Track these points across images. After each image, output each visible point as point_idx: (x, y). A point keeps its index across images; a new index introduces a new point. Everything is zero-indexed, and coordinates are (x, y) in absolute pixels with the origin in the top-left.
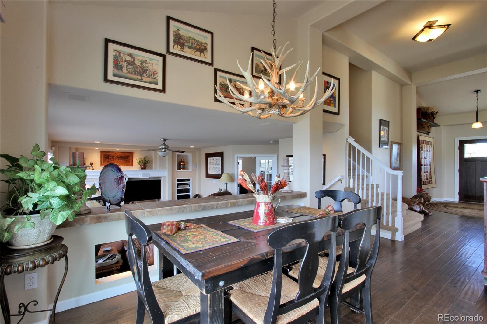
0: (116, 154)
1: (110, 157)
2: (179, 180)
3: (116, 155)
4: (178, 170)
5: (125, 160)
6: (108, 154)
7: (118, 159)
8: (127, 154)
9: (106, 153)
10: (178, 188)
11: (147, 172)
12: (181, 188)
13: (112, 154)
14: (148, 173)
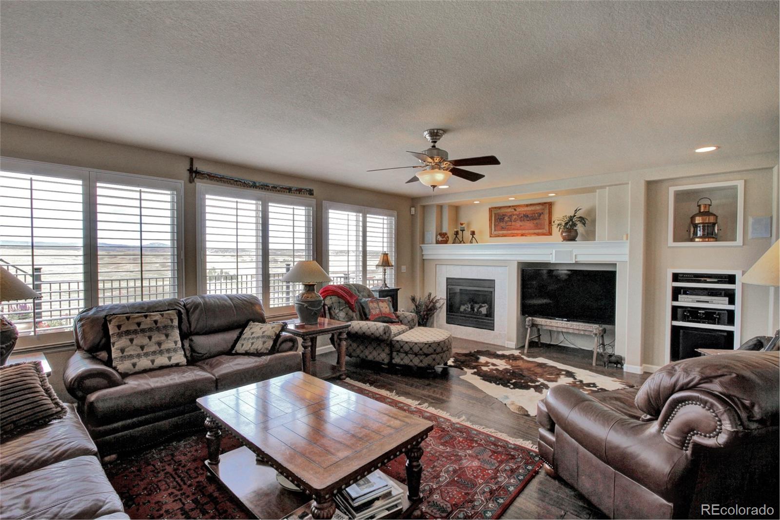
0: (515, 210)
1: (506, 219)
2: (676, 277)
3: (515, 213)
4: (675, 240)
5: (535, 222)
6: (503, 211)
7: (521, 221)
8: (538, 208)
9: (499, 211)
10: (676, 304)
11: (571, 250)
12: (685, 301)
13: (509, 210)
14: (571, 252)
